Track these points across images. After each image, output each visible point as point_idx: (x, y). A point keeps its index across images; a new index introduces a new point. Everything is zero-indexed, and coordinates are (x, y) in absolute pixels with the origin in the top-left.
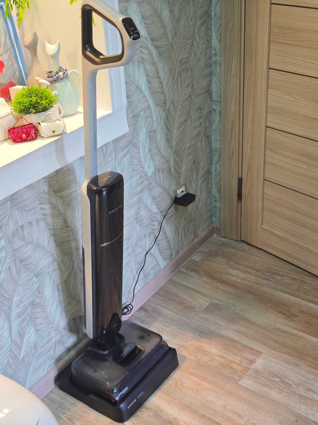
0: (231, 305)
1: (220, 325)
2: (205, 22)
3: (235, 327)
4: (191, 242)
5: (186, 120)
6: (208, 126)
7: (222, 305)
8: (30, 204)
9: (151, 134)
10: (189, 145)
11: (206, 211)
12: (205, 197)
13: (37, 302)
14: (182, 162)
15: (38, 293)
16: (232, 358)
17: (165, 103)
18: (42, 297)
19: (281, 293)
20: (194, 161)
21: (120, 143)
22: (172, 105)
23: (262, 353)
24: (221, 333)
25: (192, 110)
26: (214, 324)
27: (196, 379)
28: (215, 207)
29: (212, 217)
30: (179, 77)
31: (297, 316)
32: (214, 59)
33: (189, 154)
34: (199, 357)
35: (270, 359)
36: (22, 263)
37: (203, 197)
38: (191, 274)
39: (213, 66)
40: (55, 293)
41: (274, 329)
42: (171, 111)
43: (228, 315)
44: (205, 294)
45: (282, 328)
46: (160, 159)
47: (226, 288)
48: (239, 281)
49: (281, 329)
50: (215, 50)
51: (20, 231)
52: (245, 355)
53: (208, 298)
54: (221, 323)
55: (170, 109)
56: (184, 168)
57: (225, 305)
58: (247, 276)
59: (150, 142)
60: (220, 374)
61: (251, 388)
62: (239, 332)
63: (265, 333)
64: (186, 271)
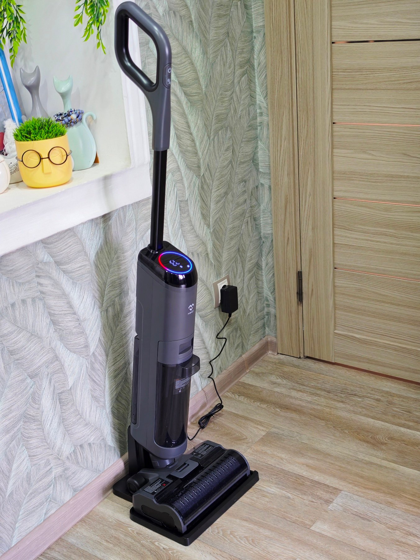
0: (296, 434)
1: (282, 459)
2: (247, 73)
3: (302, 460)
4: (238, 358)
5: (226, 193)
6: (255, 206)
7: (283, 435)
8: (23, 276)
9: (182, 205)
10: (231, 226)
11: (257, 318)
12: (255, 299)
13: (32, 414)
14: (223, 247)
15: (34, 402)
16: (300, 498)
17: (199, 167)
18: (38, 409)
19: (363, 418)
20: (239, 249)
21: (142, 211)
22: (208, 171)
23: (341, 490)
24: (284, 469)
25: (233, 181)
26: (273, 458)
27: (251, 526)
28: (268, 314)
29: (265, 328)
30: (216, 137)
31: (386, 444)
32: (259, 119)
33: (231, 239)
34: (255, 499)
35: (353, 498)
36: (12, 355)
37: (252, 298)
38: (240, 399)
39: (259, 128)
40: (56, 405)
41: (356, 460)
42: (206, 178)
43: (292, 445)
44: (260, 422)
45: (367, 459)
46: (195, 239)
47: (288, 413)
48: (304, 405)
49: (365, 461)
50: (260, 108)
51: (10, 310)
52: (318, 494)
53: (265, 427)
54: (283, 456)
55: (205, 175)
56: (225, 256)
57: (288, 434)
58: (314, 398)
59: (180, 215)
60: (285, 518)
61: (329, 535)
62: (307, 466)
63: (343, 466)
64: (233, 395)
